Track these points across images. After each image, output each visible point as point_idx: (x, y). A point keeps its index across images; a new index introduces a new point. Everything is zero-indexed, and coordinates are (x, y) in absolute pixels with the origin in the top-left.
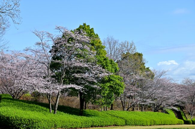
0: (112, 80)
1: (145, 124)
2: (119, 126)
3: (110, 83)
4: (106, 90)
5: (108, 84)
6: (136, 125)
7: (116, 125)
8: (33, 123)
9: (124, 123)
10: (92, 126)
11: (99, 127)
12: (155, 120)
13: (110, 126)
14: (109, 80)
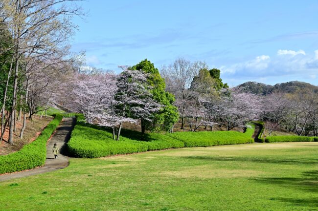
0: (167, 111)
1: (207, 145)
2: (177, 148)
3: (165, 113)
4: (162, 120)
5: (163, 115)
6: (197, 146)
7: (174, 148)
8: (92, 153)
9: (183, 145)
10: (148, 150)
11: (155, 151)
12: (219, 140)
13: (167, 149)
14: (165, 111)
